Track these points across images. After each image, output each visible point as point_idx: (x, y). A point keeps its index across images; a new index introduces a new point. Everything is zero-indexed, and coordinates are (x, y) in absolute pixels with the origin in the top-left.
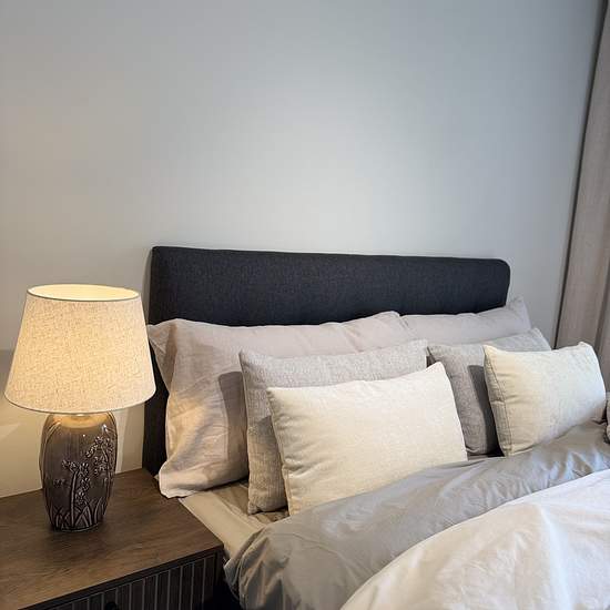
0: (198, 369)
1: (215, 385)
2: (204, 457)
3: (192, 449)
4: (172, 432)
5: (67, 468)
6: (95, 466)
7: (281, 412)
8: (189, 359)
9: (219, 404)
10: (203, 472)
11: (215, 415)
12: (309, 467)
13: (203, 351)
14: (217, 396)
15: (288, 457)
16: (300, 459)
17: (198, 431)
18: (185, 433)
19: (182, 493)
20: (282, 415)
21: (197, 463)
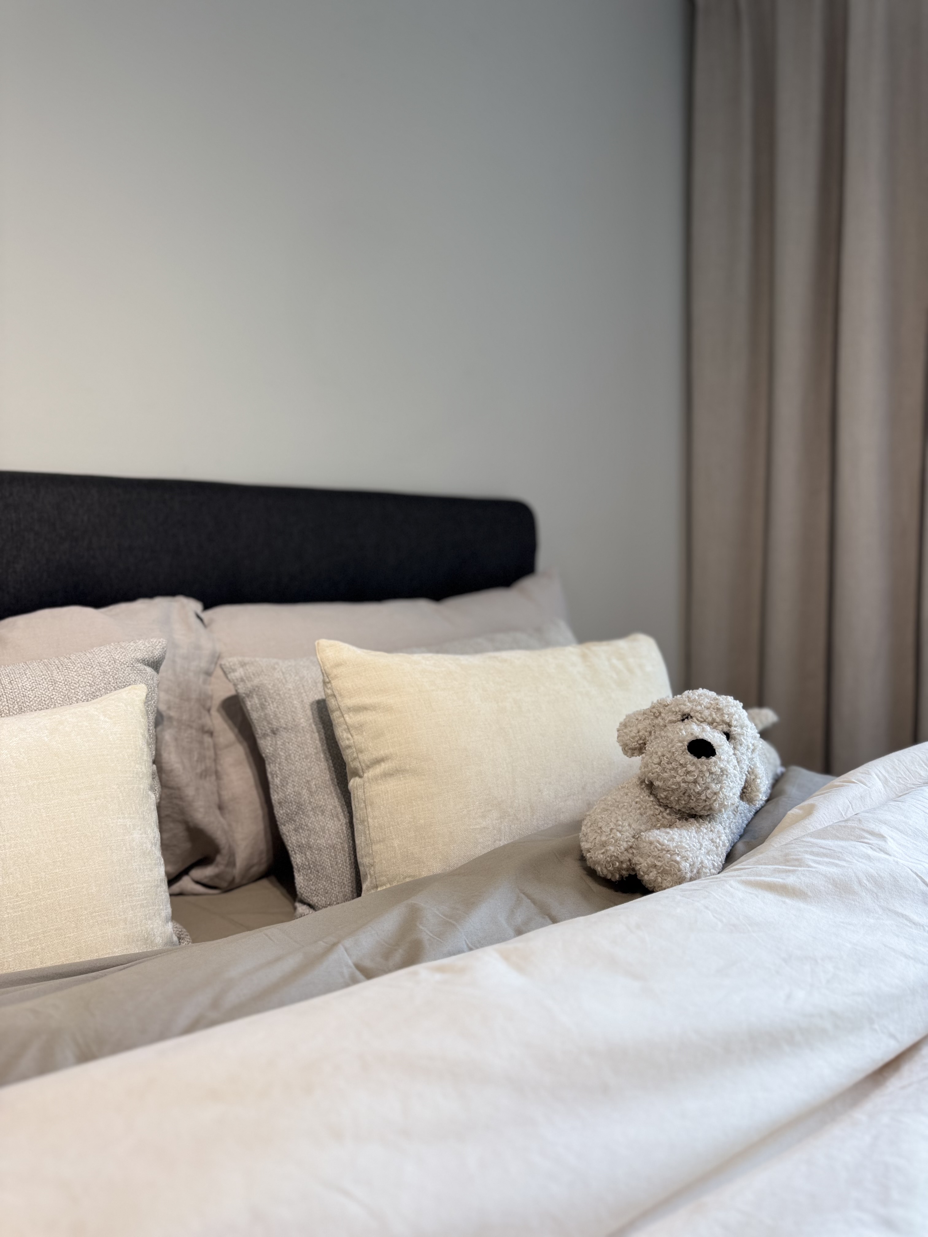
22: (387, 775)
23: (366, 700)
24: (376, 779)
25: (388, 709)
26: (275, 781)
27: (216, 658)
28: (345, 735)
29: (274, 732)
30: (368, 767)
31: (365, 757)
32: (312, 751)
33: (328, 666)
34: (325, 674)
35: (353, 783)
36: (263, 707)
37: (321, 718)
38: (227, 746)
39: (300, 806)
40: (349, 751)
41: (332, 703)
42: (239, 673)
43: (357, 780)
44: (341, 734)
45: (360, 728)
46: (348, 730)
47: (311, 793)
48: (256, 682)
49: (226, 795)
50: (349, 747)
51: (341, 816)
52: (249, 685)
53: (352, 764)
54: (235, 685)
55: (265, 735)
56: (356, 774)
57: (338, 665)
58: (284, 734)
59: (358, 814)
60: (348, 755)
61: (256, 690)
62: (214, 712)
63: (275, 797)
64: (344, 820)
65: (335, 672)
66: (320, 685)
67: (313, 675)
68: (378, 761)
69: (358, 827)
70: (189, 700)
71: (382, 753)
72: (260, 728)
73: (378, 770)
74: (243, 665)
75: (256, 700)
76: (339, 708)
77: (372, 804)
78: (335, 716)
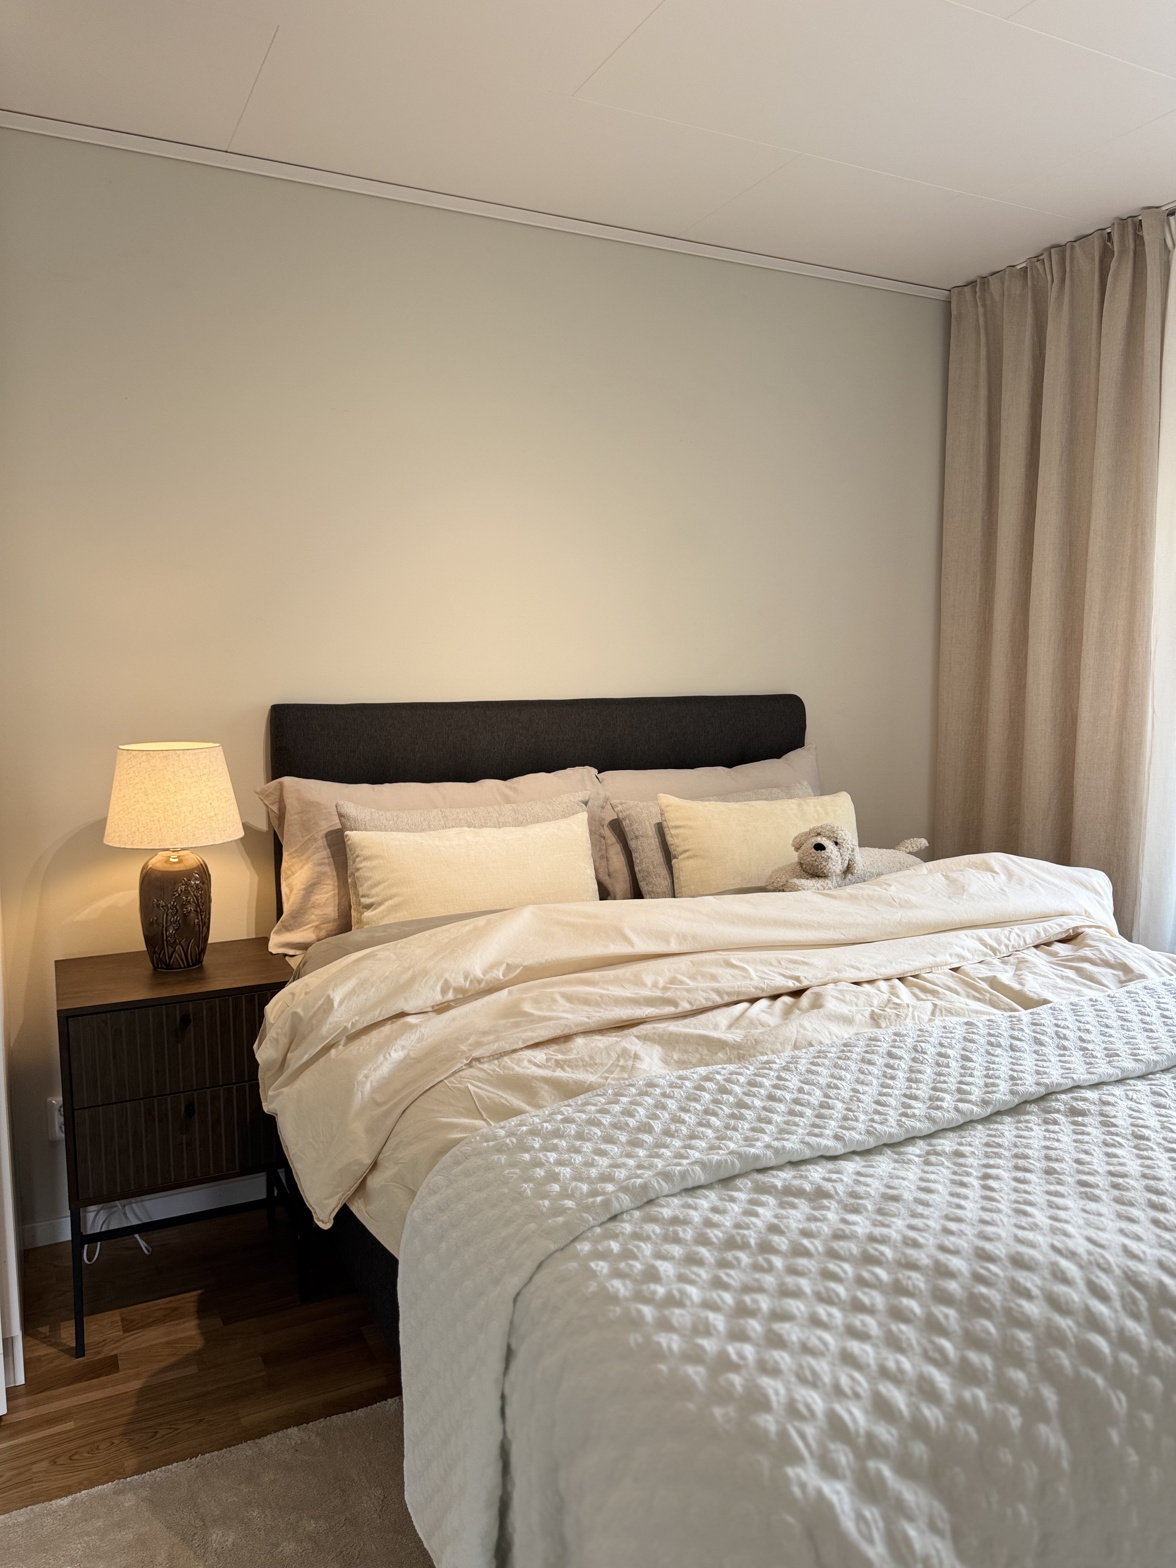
0: (306, 827)
1: (322, 842)
2: (314, 917)
3: (301, 908)
4: (286, 894)
5: (158, 906)
6: (183, 906)
7: (357, 853)
8: (296, 817)
9: (326, 861)
10: (313, 932)
11: (324, 873)
12: (380, 904)
13: (309, 807)
14: (325, 853)
15: (363, 896)
16: (372, 897)
17: (304, 889)
18: (294, 892)
19: (291, 952)
20: (357, 857)
21: (309, 923)
22: (689, 858)
23: (680, 823)
24: (684, 859)
25: (691, 828)
26: (637, 861)
27: (607, 799)
28: (671, 839)
29: (637, 837)
30: (681, 854)
31: (679, 849)
32: (655, 847)
33: (663, 807)
34: (661, 810)
35: (674, 861)
36: (631, 825)
37: (659, 831)
38: (612, 845)
39: (649, 873)
40: (672, 847)
41: (665, 824)
42: (620, 808)
43: (676, 860)
44: (669, 838)
45: (677, 836)
46: (672, 837)
47: (654, 867)
48: (628, 813)
49: (612, 869)
50: (672, 844)
51: (668, 879)
52: (625, 814)
53: (674, 853)
54: (617, 814)
55: (632, 839)
56: (675, 857)
57: (667, 806)
58: (641, 839)
59: (675, 875)
60: (671, 848)
61: (628, 817)
62: (605, 827)
63: (637, 869)
64: (669, 881)
65: (667, 809)
66: (659, 815)
67: (655, 810)
68: (685, 851)
69: (676, 881)
70: (595, 820)
71: (687, 848)
72: (630, 836)
73: (685, 855)
74: (621, 804)
75: (627, 821)
76: (668, 827)
77: (682, 870)
78: (666, 830)
